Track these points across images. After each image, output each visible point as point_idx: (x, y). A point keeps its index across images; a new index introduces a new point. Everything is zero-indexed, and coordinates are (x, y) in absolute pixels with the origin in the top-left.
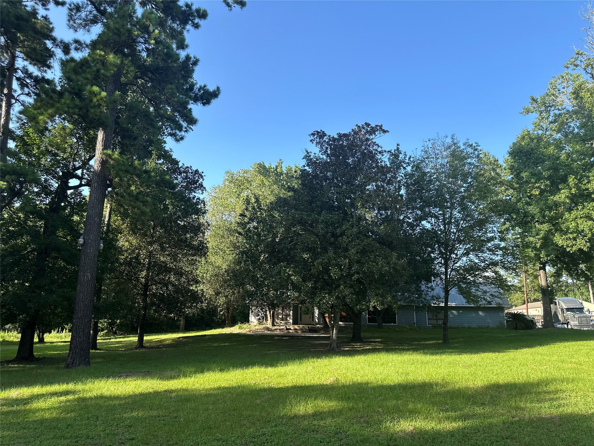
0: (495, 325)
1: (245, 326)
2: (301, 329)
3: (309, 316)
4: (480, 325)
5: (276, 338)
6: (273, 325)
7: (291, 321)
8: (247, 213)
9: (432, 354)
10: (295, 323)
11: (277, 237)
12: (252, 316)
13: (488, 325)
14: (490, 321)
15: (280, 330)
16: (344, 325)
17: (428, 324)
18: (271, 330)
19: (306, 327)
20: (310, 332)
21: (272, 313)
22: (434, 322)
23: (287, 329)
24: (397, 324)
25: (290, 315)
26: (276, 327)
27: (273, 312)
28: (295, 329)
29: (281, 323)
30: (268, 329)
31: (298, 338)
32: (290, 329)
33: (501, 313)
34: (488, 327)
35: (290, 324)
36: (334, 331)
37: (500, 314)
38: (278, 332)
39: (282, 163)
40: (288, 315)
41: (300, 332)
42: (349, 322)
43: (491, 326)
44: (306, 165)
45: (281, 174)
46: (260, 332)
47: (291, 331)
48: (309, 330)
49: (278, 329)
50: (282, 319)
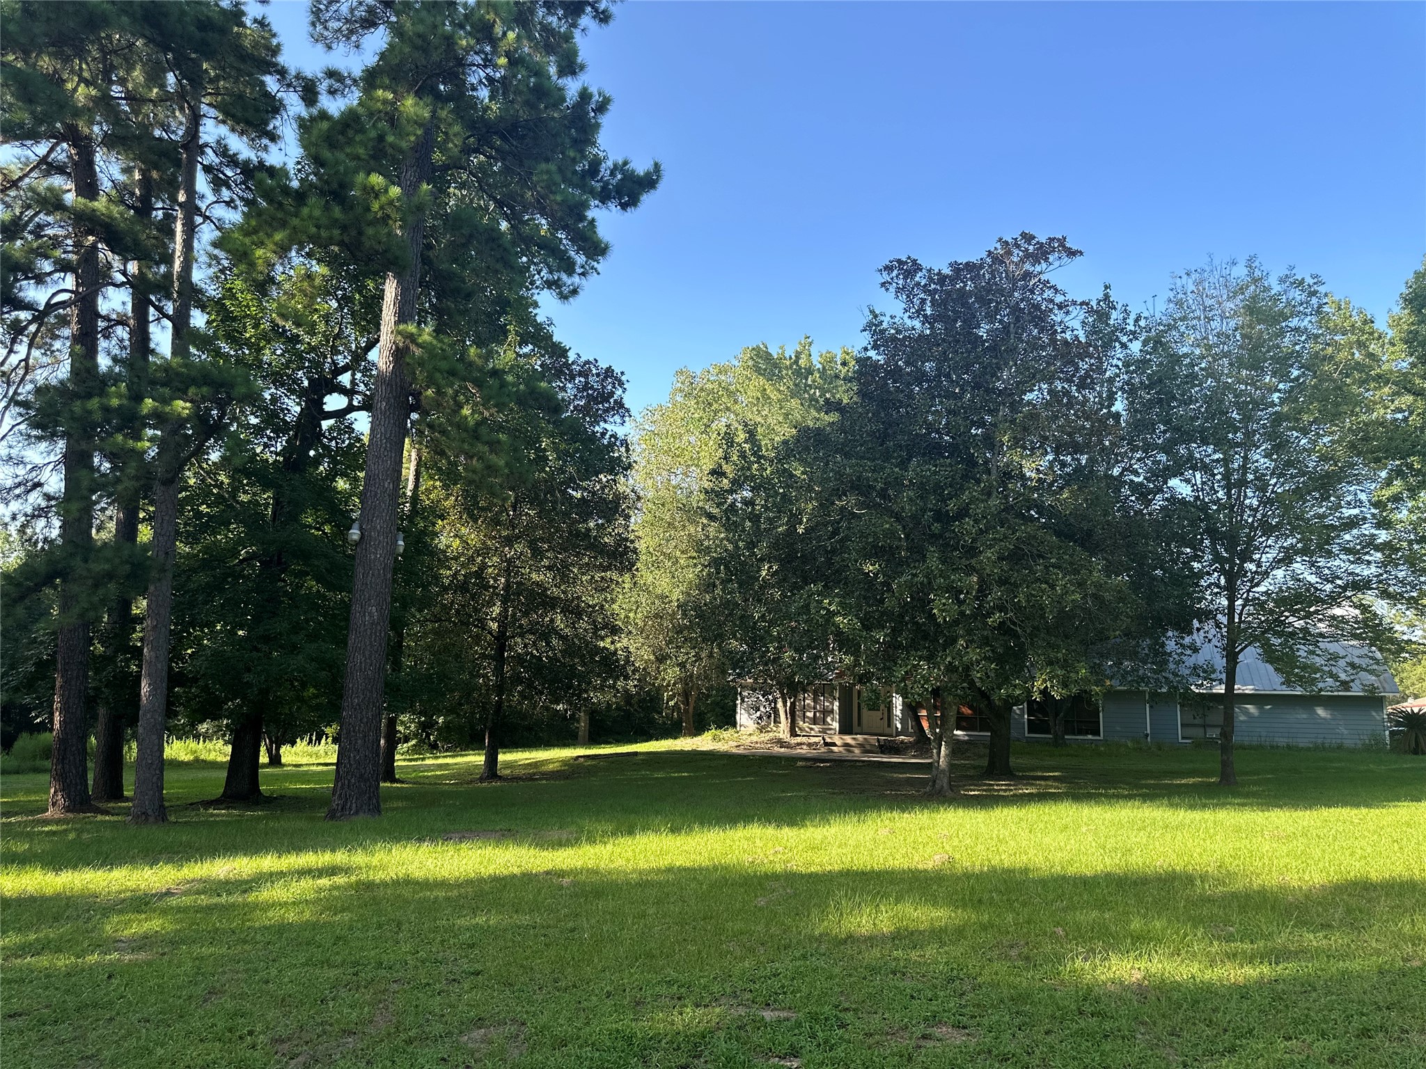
0: (1358, 742)
1: (727, 734)
2: (861, 745)
3: (879, 714)
4: (1319, 741)
5: (800, 763)
6: (793, 734)
7: (836, 725)
8: (727, 468)
9: (1192, 807)
10: (845, 729)
11: (801, 523)
12: (743, 711)
13: (1339, 741)
14: (1346, 732)
15: (809, 745)
16: (966, 738)
17: (1183, 738)
18: (788, 746)
19: (873, 739)
20: (882, 752)
21: (789, 704)
22: (1199, 732)
23: (826, 744)
24: (1101, 737)
25: (832, 711)
26: (799, 740)
27: (793, 704)
28: (846, 745)
29: (811, 729)
30: (781, 743)
31: (854, 764)
32: (834, 745)
33: (1376, 711)
34: (1340, 747)
35: (832, 732)
36: (943, 748)
37: (1374, 714)
38: (804, 751)
39: (810, 344)
40: (827, 712)
41: (857, 751)
42: (980, 731)
43: (1348, 743)
44: (869, 347)
45: (810, 371)
46: (762, 750)
47: (835, 749)
48: (881, 746)
49: (804, 744)
50: (814, 721)
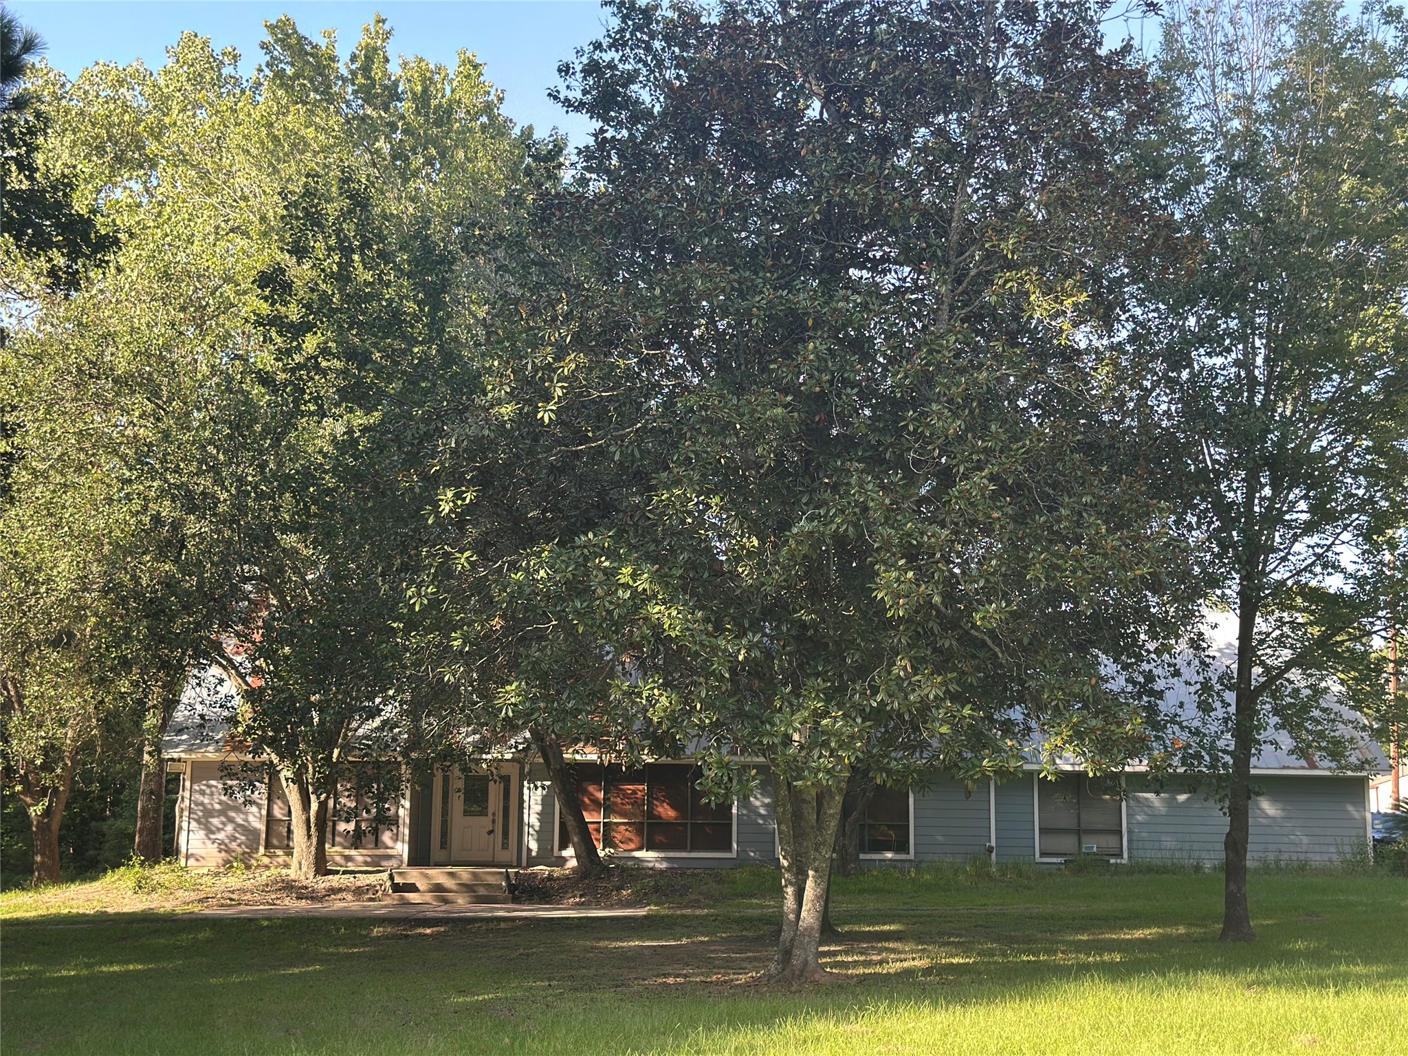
0: (1335, 857)
2: (467, 888)
3: (485, 822)
4: (1271, 857)
6: (321, 866)
7: (402, 849)
10: (419, 858)
12: (194, 825)
13: (1302, 857)
14: (1305, 840)
15: (359, 892)
17: (1043, 854)
18: (313, 896)
19: (492, 876)
20: (515, 900)
21: (314, 806)
22: (1067, 843)
23: (397, 888)
26: (334, 881)
27: (323, 805)
28: (438, 888)
30: (289, 887)
32: (412, 888)
33: (1354, 804)
34: (1302, 868)
37: (1350, 808)
40: (385, 821)
41: (461, 901)
43: (1317, 859)
47: (412, 897)
49: (347, 889)
